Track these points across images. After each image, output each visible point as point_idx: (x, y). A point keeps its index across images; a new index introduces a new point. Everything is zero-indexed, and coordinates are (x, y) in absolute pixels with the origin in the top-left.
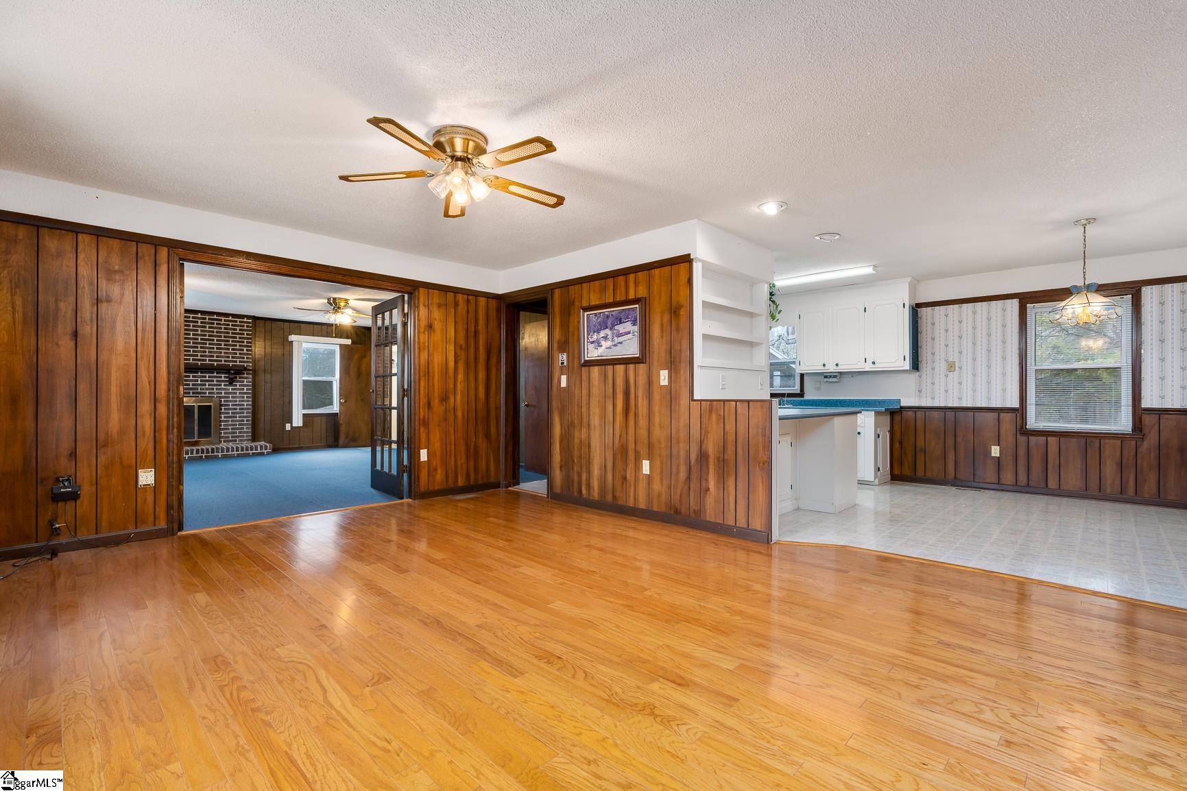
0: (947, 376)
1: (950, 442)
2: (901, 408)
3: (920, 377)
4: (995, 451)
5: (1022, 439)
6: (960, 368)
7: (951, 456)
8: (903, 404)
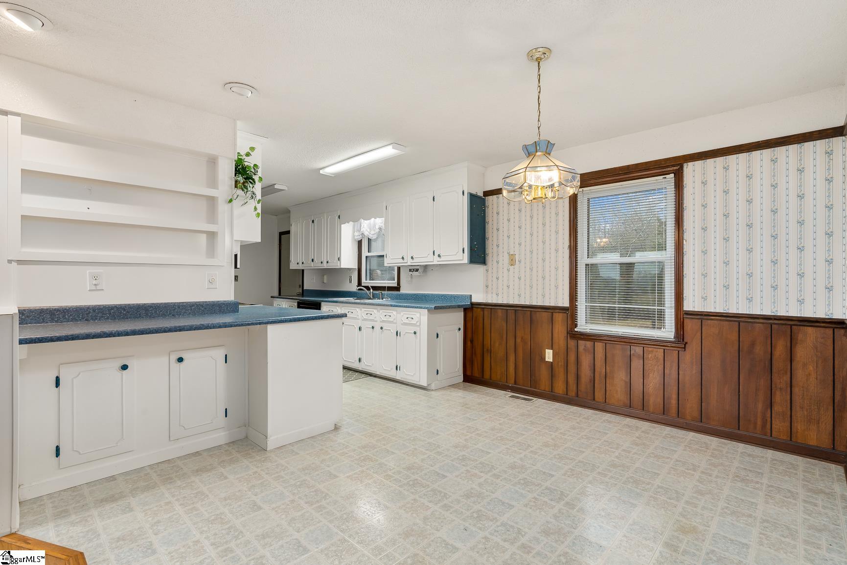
0: (508, 270)
1: (511, 343)
2: (472, 304)
3: (487, 271)
4: (549, 355)
5: (572, 343)
6: (520, 261)
7: (512, 358)
8: (474, 300)
